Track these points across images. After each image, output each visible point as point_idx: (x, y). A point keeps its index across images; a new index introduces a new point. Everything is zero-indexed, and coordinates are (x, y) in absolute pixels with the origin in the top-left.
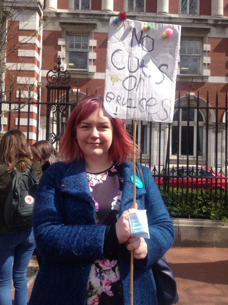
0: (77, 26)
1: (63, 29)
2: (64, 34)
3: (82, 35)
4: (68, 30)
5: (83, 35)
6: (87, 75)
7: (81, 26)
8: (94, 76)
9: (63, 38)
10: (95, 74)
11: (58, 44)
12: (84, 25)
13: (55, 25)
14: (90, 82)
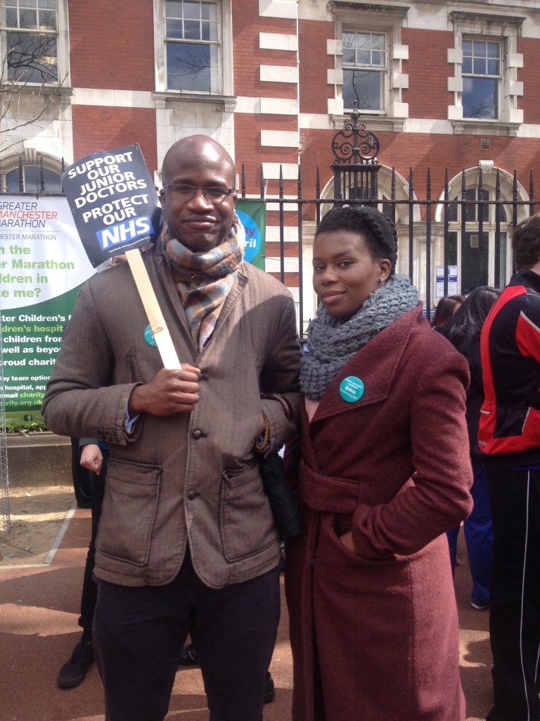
0: (367, 13)
1: (336, 16)
2: (339, 28)
3: (371, 32)
4: (348, 20)
5: (374, 32)
6: (392, 123)
7: (376, 13)
8: (404, 126)
9: (337, 39)
10: (407, 122)
11: (326, 52)
12: (383, 10)
13: (318, 6)
14: (397, 140)
